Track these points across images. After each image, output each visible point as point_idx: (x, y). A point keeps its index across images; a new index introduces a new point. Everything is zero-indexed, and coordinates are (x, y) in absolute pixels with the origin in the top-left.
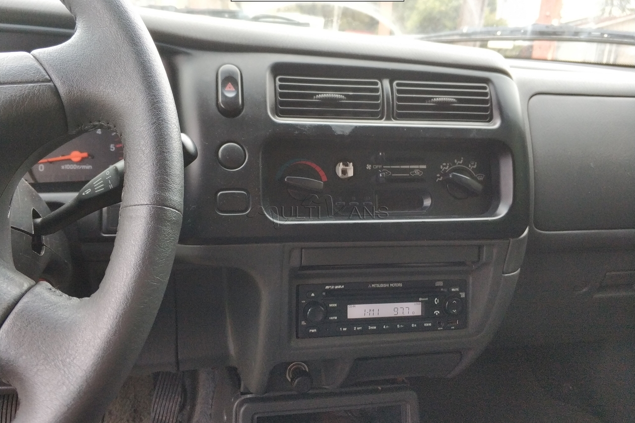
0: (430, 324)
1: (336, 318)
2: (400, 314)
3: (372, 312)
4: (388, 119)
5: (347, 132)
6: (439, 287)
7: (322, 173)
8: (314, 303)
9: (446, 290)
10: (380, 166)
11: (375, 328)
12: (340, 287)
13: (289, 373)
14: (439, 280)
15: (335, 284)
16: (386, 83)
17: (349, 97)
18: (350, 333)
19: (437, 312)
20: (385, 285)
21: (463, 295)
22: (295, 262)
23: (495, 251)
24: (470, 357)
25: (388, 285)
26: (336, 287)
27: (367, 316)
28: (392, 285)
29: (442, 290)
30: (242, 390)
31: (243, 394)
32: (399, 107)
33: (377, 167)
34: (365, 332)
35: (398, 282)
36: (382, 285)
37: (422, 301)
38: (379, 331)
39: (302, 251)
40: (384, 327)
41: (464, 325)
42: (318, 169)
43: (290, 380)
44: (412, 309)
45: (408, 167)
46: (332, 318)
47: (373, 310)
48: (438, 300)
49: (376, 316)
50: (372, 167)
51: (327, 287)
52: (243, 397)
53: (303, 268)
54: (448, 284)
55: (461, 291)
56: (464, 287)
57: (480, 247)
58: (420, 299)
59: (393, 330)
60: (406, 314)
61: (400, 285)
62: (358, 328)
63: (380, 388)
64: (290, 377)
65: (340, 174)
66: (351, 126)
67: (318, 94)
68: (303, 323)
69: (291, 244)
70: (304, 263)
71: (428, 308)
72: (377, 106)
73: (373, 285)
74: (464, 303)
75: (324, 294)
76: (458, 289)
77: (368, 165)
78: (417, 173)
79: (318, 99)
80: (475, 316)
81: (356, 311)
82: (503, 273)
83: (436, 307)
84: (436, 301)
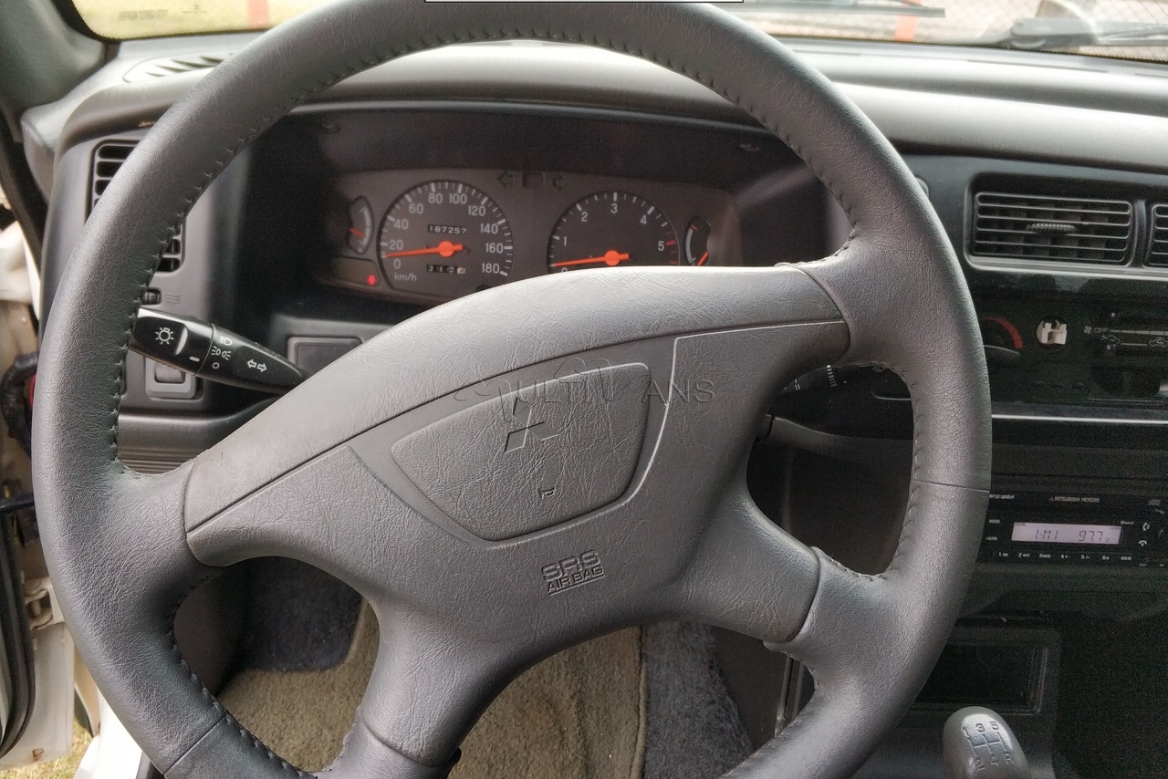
0: (1129, 558)
1: (996, 539)
2: (1088, 540)
3: (1047, 535)
4: (1136, 264)
6: (1154, 507)
7: (1016, 337)
10: (1105, 330)
11: (1049, 556)
12: (1008, 497)
14: (1156, 498)
15: (1003, 493)
16: (1141, 205)
17: (1081, 229)
18: (1013, 559)
19: (1143, 543)
20: (1074, 499)
25: (1078, 500)
26: (1003, 497)
27: (1040, 539)
28: (1084, 499)
29: (1157, 511)
32: (1157, 247)
33: (1100, 330)
34: (1035, 560)
35: (1093, 496)
36: (1069, 499)
37: (1123, 526)
38: (1055, 561)
40: (1062, 556)
42: (1012, 329)
44: (1107, 534)
45: (1146, 332)
46: (990, 539)
47: (1050, 532)
48: (1148, 526)
49: (1052, 540)
50: (1092, 331)
58: (1122, 522)
59: (1074, 562)
60: (1096, 541)
61: (1097, 500)
62: (1024, 555)
65: (1044, 340)
66: (1083, 278)
67: (1036, 223)
71: (1127, 535)
72: (1121, 244)
73: (1057, 498)
77: (1086, 327)
78: (1159, 342)
79: (1034, 230)
81: (1025, 532)
83: (1142, 535)
84: (1146, 526)
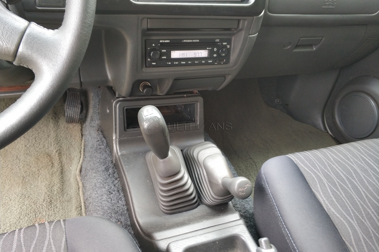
0: (211, 61)
1: (165, 57)
2: (197, 56)
3: (183, 55)
6: (218, 42)
8: (154, 49)
9: (220, 44)
11: (185, 63)
12: (167, 41)
13: (141, 87)
14: (218, 39)
15: (165, 40)
18: (173, 65)
19: (215, 55)
21: (228, 46)
22: (145, 26)
23: (246, 23)
24: (229, 79)
25: (192, 41)
27: (181, 57)
28: (194, 41)
29: (218, 44)
30: (117, 96)
31: (117, 98)
34: (180, 65)
35: (197, 39)
36: (189, 41)
37: (208, 50)
38: (187, 65)
39: (148, 20)
40: (189, 62)
41: (228, 62)
43: (142, 91)
44: (203, 53)
46: (163, 57)
47: (184, 54)
48: (216, 49)
49: (185, 57)
51: (161, 41)
52: (118, 100)
53: (148, 30)
54: (222, 41)
55: (228, 44)
56: (229, 42)
57: (239, 21)
58: (207, 48)
59: (193, 64)
60: (200, 56)
61: (198, 41)
62: (176, 63)
63: (185, 96)
64: (141, 89)
68: (149, 60)
69: (142, 15)
70: (149, 27)
71: (211, 53)
73: (185, 41)
74: (229, 51)
75: (159, 45)
76: (226, 44)
80: (233, 57)
81: (176, 54)
82: (249, 35)
83: (215, 53)
84: (215, 49)
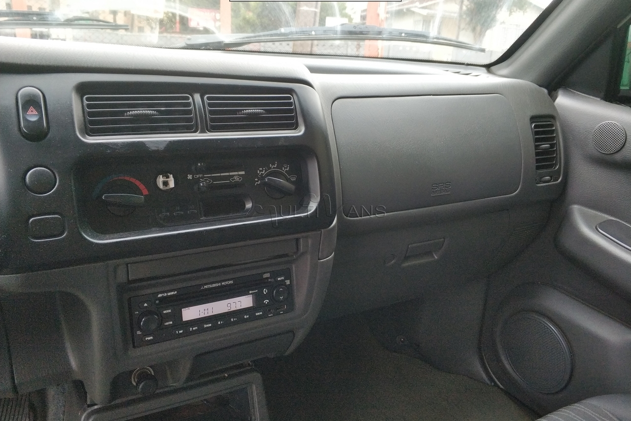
0: (261, 313)
1: (171, 323)
2: (233, 309)
3: (206, 312)
4: (203, 131)
5: (162, 147)
6: (267, 278)
7: (142, 187)
8: (147, 313)
9: (272, 280)
10: (201, 176)
11: (210, 325)
12: (172, 293)
13: (134, 379)
14: (265, 273)
15: (167, 292)
16: (197, 97)
17: (161, 112)
18: (187, 334)
19: (266, 301)
20: (217, 285)
21: (288, 282)
22: (122, 277)
23: (310, 241)
24: (300, 336)
25: (220, 284)
26: (169, 294)
27: (202, 316)
28: (223, 283)
29: (270, 280)
30: (89, 403)
31: (89, 406)
32: (212, 120)
33: (198, 176)
34: (202, 330)
35: (229, 280)
36: (214, 285)
37: (252, 294)
38: (215, 327)
39: (127, 266)
40: (219, 323)
41: (291, 307)
42: (138, 183)
43: (135, 384)
44: (245, 302)
45: (227, 174)
46: (167, 324)
47: (208, 309)
48: (267, 290)
49: (210, 314)
50: (193, 177)
51: (160, 296)
52: (90, 410)
53: (130, 282)
54: (275, 274)
55: (286, 279)
56: (288, 275)
57: (297, 240)
58: (250, 292)
59: (228, 324)
60: (239, 308)
61: (231, 282)
62: (194, 329)
63: (226, 375)
64: (135, 382)
65: (161, 186)
66: (165, 141)
67: (129, 111)
68: (139, 333)
69: (115, 261)
70: (130, 278)
71: (258, 299)
72: (190, 120)
73: (206, 287)
74: (290, 288)
75: (157, 302)
76: (283, 278)
77: (188, 176)
78: (237, 179)
79: (129, 116)
80: (300, 298)
81: (190, 313)
82: (319, 259)
83: (265, 297)
84: (265, 291)
